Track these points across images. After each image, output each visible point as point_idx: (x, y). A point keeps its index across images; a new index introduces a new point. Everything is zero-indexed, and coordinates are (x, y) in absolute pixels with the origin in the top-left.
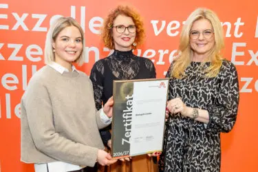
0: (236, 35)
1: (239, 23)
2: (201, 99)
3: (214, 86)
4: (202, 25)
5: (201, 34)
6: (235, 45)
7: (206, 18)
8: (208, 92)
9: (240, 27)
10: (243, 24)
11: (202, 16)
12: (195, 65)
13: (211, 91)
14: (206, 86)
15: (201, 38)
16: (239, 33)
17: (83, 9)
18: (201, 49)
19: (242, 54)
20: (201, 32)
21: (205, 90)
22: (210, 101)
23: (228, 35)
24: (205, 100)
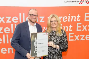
0: (78, 20)
1: (78, 16)
2: (56, 42)
3: (59, 38)
4: (54, 19)
5: (54, 22)
6: (78, 24)
7: (54, 17)
8: (58, 40)
9: (79, 18)
10: (80, 16)
11: (53, 16)
12: (53, 32)
13: (59, 40)
14: (57, 38)
15: (54, 23)
16: (79, 20)
17: (24, 14)
18: (54, 26)
19: (80, 27)
20: (54, 21)
21: (57, 39)
22: (58, 43)
23: (75, 21)
24: (57, 43)
